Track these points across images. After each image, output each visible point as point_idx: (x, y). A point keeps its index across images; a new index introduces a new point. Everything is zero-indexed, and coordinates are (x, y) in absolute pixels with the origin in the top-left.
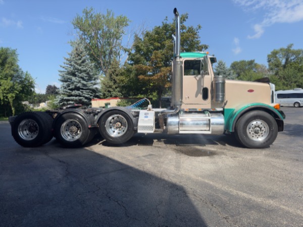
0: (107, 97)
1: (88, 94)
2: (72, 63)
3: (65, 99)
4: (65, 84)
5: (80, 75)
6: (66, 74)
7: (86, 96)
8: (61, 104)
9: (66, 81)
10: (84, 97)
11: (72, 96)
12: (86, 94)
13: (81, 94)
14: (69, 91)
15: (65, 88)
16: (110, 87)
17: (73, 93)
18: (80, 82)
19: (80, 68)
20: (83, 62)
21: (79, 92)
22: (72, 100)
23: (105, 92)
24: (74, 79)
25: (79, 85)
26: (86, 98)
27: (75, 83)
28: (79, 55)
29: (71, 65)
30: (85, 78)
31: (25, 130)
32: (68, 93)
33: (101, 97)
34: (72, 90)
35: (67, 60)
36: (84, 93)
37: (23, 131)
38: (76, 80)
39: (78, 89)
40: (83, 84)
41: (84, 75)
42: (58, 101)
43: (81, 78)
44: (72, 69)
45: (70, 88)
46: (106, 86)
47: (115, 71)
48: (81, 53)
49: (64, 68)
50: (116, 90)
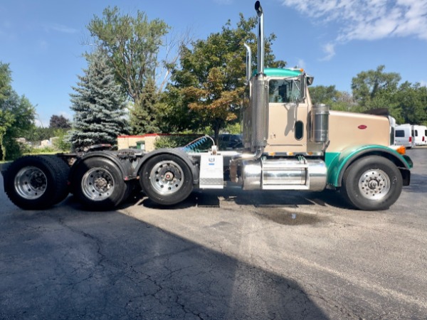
0: (138, 133)
1: (112, 129)
2: (90, 84)
3: (80, 136)
4: (80, 114)
5: (101, 101)
6: (82, 100)
7: (110, 131)
8: (74, 142)
9: (81, 111)
10: (106, 132)
11: (89, 130)
12: (109, 128)
13: (102, 128)
14: (85, 124)
15: (80, 120)
16: (143, 118)
17: (91, 126)
18: (100, 111)
19: (101, 91)
20: (105, 83)
21: (100, 125)
22: (90, 137)
23: (136, 126)
24: (92, 106)
25: (100, 115)
26: (110, 134)
27: (94, 113)
28: (99, 73)
29: (88, 87)
30: (108, 105)
31: (26, 183)
32: (84, 127)
33: (131, 132)
34: (89, 122)
35: (83, 79)
36: (107, 126)
37: (21, 184)
38: (95, 109)
39: (98, 121)
40: (105, 114)
41: (107, 101)
42: (70, 139)
43: (103, 105)
44: (89, 93)
45: (87, 119)
46: (137, 117)
47: (151, 96)
48: (103, 69)
49: (77, 90)
50: (152, 123)
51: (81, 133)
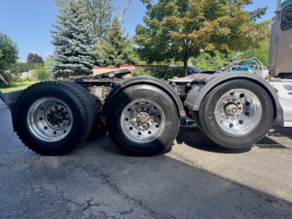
0: (108, 65)
1: (88, 61)
2: (68, 21)
3: (61, 67)
4: (60, 48)
5: (78, 37)
6: (61, 35)
7: (86, 62)
8: (56, 72)
9: (60, 45)
10: (82, 64)
11: (68, 62)
12: (86, 60)
13: (80, 60)
14: (65, 57)
15: (59, 53)
16: (112, 53)
17: (70, 59)
18: (78, 45)
19: (77, 28)
20: (80, 21)
21: (78, 58)
22: (69, 68)
23: (106, 59)
24: (70, 41)
25: (77, 49)
26: (86, 65)
27: (72, 47)
28: (74, 12)
29: (66, 25)
30: (83, 40)
31: (41, 119)
32: (63, 60)
33: (102, 65)
34: (68, 55)
35: (60, 18)
36: (84, 59)
37: (36, 122)
38: (73, 43)
39: (77, 54)
40: (82, 48)
41: (82, 36)
42: (53, 70)
43: (79, 40)
44: (67, 29)
45: (66, 53)
46: (106, 51)
47: (117, 33)
48: (78, 9)
49: (56, 27)
50: (119, 57)
51: (61, 65)
